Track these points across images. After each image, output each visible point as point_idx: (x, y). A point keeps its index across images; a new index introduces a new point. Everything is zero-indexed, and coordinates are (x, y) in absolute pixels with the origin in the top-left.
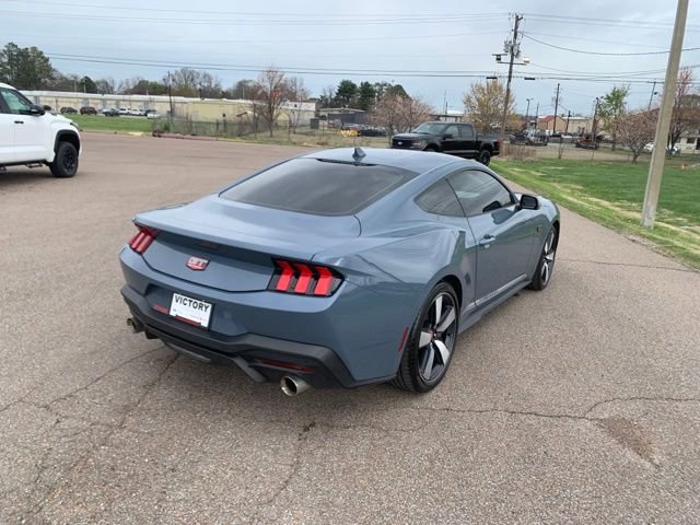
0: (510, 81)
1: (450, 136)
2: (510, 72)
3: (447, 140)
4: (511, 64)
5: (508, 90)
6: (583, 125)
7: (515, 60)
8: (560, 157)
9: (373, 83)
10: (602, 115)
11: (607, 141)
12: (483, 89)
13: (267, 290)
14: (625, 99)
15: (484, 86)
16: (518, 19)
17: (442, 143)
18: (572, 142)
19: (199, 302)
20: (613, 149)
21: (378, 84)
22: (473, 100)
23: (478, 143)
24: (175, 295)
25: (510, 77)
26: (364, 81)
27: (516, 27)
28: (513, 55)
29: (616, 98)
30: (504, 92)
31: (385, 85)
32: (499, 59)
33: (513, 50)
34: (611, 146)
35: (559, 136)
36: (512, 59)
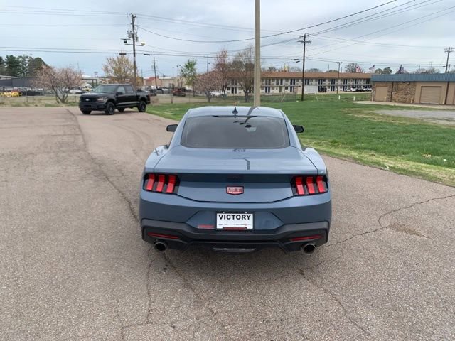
0: (134, 56)
1: (121, 93)
2: (134, 50)
3: (119, 96)
4: (134, 45)
5: (135, 62)
6: (172, 82)
7: (136, 43)
8: (172, 102)
9: (17, 57)
10: (185, 76)
11: (190, 91)
12: (114, 61)
13: (294, 196)
14: (195, 67)
15: (116, 59)
16: (133, 17)
17: (117, 98)
18: (169, 92)
19: (241, 215)
20: (194, 96)
21: (21, 57)
22: (110, 68)
23: (138, 96)
24: (218, 215)
25: (134, 53)
26: (9, 55)
27: (133, 23)
28: (134, 40)
29: (190, 66)
30: (132, 64)
31: (27, 57)
32: (126, 42)
33: (133, 36)
34: (192, 94)
35: (160, 89)
36: (134, 42)
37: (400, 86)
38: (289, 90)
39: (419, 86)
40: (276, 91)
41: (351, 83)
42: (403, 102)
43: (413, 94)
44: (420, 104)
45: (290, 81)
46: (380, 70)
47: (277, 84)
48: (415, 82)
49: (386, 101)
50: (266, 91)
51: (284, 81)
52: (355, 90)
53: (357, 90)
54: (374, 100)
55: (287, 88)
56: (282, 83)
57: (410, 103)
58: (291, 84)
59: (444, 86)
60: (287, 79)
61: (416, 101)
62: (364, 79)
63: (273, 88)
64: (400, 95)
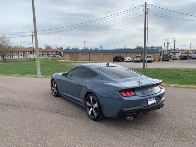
19: (153, 98)
24: (148, 100)
37: (74, 54)
38: (22, 57)
39: (80, 54)
40: (16, 57)
41: (50, 53)
42: (75, 60)
43: (78, 57)
44: (81, 61)
45: (22, 52)
46: (59, 48)
47: (16, 53)
48: (79, 53)
49: (70, 60)
50: (11, 57)
51: (20, 52)
52: (52, 56)
53: (53, 56)
54: (65, 60)
55: (21, 55)
56: (19, 53)
57: (78, 60)
58: (23, 53)
59: (88, 54)
60: (21, 52)
61: (80, 60)
62: (55, 52)
63: (14, 56)
64: (74, 58)
